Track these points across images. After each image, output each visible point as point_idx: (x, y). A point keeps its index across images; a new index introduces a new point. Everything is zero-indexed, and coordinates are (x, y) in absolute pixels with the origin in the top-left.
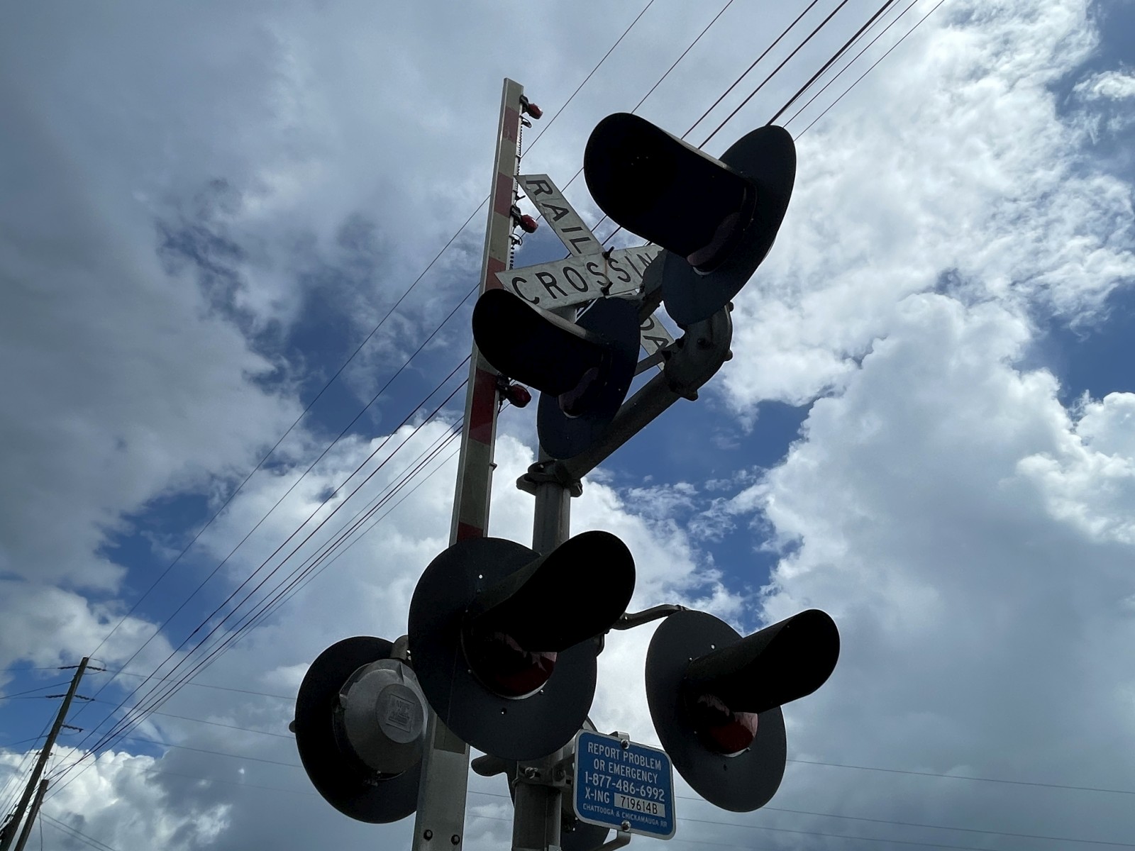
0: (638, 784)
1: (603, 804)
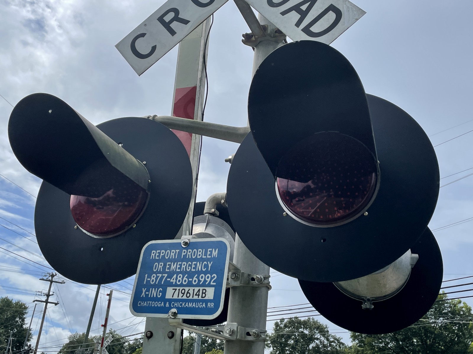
0: (191, 275)
1: (155, 299)
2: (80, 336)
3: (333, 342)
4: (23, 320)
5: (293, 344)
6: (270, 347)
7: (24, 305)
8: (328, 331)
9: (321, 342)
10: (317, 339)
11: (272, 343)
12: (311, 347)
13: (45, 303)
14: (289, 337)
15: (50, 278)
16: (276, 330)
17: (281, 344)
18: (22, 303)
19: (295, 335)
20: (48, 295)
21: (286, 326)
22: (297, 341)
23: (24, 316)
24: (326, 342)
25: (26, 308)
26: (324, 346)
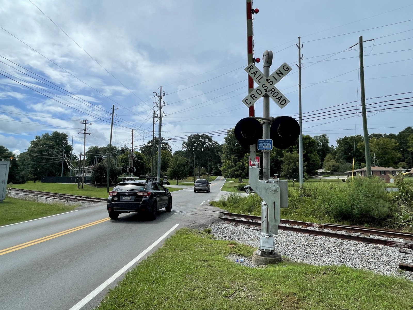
2: (94, 147)
3: (214, 143)
4: (67, 141)
5: (197, 146)
6: (186, 147)
7: (66, 134)
8: (212, 139)
9: (209, 144)
10: (207, 143)
11: (187, 146)
12: (204, 146)
13: (84, 134)
14: (195, 142)
15: (84, 122)
16: (188, 140)
17: (191, 145)
18: (64, 134)
19: (197, 142)
20: (85, 130)
21: (193, 138)
22: (198, 144)
23: (67, 140)
24: (211, 144)
25: (67, 136)
26: (211, 145)
